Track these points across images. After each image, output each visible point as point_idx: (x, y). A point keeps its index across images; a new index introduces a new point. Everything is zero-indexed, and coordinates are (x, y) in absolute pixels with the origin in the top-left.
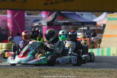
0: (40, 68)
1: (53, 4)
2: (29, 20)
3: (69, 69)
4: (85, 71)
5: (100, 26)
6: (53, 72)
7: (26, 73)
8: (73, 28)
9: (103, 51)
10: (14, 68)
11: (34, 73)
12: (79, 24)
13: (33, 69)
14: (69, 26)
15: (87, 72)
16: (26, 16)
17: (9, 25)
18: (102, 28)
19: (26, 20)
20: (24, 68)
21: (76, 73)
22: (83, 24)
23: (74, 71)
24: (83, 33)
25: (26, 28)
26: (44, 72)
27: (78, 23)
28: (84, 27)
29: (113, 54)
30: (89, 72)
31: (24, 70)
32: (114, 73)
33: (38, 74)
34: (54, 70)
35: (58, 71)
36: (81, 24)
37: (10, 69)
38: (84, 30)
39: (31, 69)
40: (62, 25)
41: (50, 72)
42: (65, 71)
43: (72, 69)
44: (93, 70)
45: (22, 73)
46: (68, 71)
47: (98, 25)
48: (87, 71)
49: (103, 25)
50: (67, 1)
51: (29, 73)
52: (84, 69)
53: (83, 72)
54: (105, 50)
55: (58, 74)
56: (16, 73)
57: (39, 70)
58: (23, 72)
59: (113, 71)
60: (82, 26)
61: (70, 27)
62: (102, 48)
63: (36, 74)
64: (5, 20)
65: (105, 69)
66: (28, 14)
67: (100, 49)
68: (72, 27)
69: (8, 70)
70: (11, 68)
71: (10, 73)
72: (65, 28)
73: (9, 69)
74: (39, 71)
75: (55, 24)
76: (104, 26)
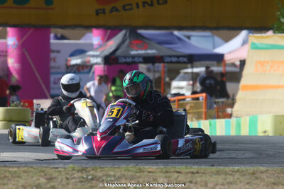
0: (84, 166)
1: (117, 10)
2: (58, 52)
3: (154, 168)
4: (193, 173)
5: (233, 65)
6: (114, 176)
7: (48, 177)
8: (166, 69)
9: (239, 125)
10: (18, 167)
11: (67, 179)
12: (181, 59)
13: (65, 168)
14: (157, 65)
15: (197, 175)
16: (52, 41)
17: (12, 62)
18: (237, 70)
19: (54, 52)
20: (45, 166)
21: (170, 177)
22: (192, 59)
23: (167, 172)
24: (191, 82)
25: (52, 71)
26: (92, 175)
27: (178, 57)
28: (192, 67)
29: (265, 132)
30: (204, 173)
31: (43, 172)
32: (265, 177)
33: (78, 180)
34: (117, 170)
35: (126, 173)
36: (185, 60)
37: (10, 169)
38: (192, 73)
39: (60, 169)
40: (140, 62)
41: (106, 175)
42: (143, 172)
43: (162, 167)
44: (214, 169)
45: (38, 180)
46: (152, 172)
47: (227, 62)
48: (197, 173)
49: (241, 61)
50: (151, 5)
51: (55, 178)
52: (191, 168)
53: (189, 175)
54: (245, 121)
55: (126, 179)
56: (23, 177)
57: (81, 171)
58: (40, 176)
59: (262, 172)
60: (189, 65)
61: (160, 66)
62: (237, 117)
63: (74, 180)
64: (2, 52)
65: (243, 168)
66: (57, 38)
67: (233, 120)
68: (164, 67)
69: (5, 171)
70: (13, 167)
71: (9, 180)
72: (149, 70)
73: (6, 169)
74: (80, 174)
75: (124, 60)
76: (243, 63)
